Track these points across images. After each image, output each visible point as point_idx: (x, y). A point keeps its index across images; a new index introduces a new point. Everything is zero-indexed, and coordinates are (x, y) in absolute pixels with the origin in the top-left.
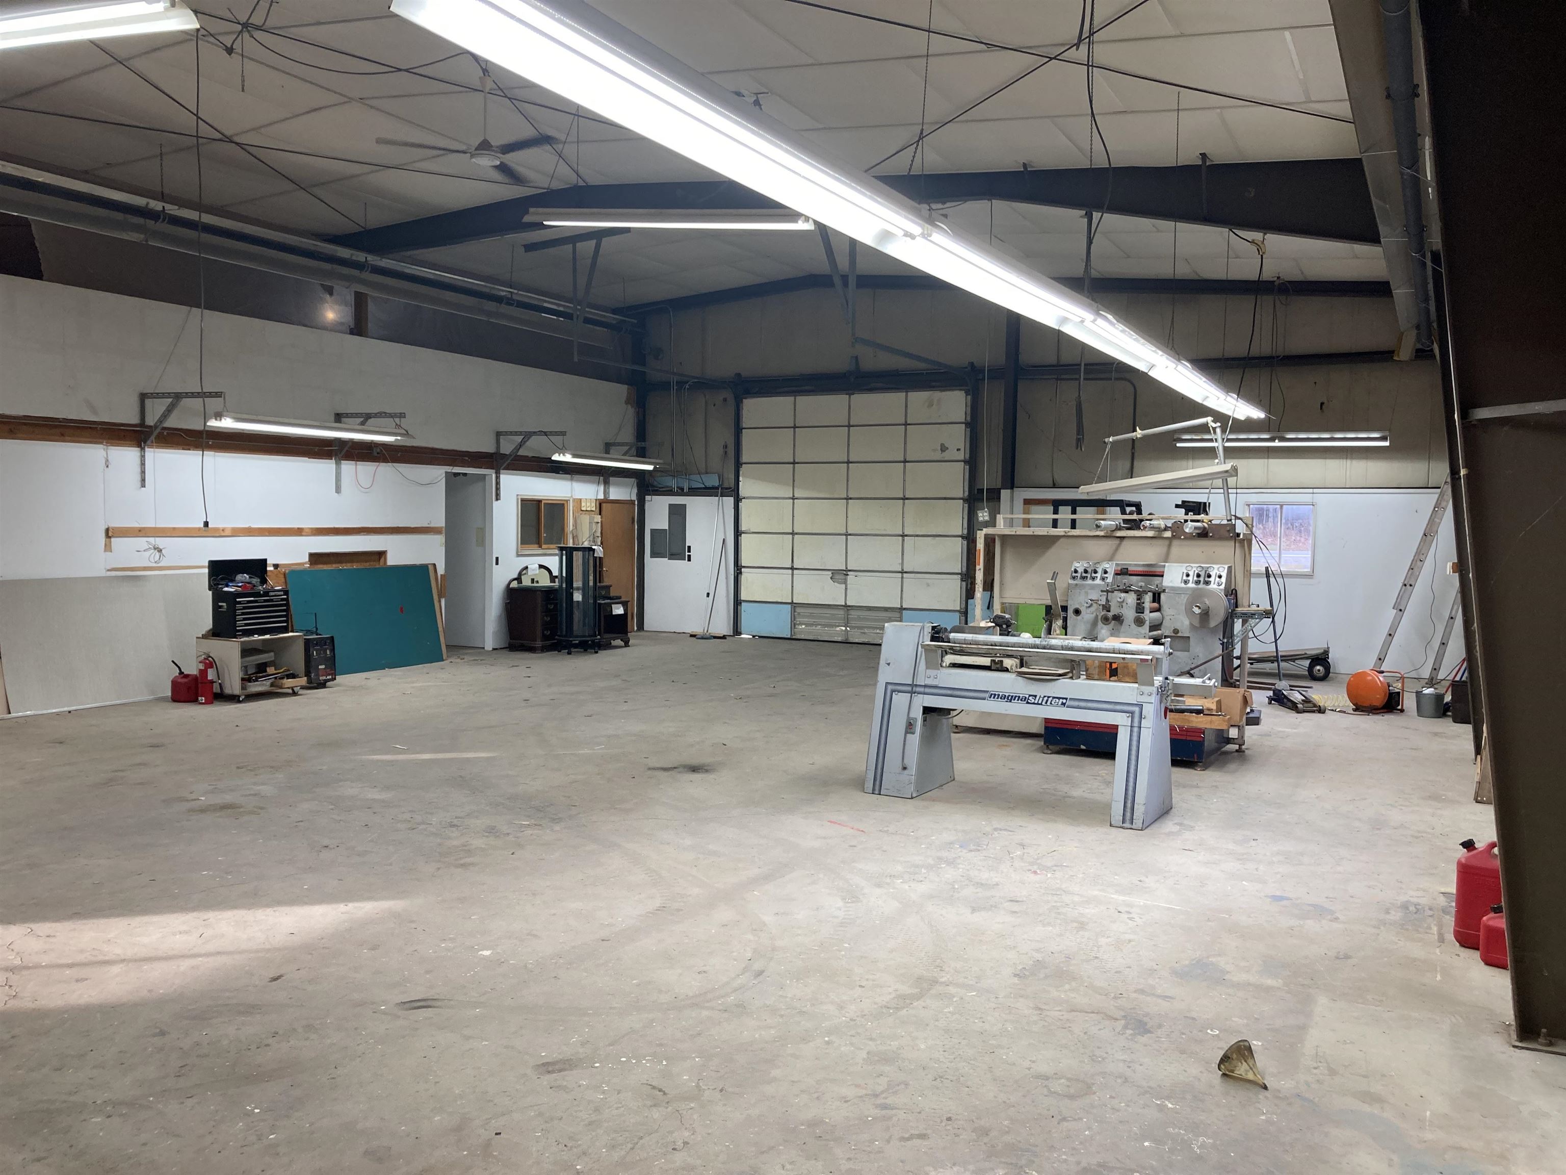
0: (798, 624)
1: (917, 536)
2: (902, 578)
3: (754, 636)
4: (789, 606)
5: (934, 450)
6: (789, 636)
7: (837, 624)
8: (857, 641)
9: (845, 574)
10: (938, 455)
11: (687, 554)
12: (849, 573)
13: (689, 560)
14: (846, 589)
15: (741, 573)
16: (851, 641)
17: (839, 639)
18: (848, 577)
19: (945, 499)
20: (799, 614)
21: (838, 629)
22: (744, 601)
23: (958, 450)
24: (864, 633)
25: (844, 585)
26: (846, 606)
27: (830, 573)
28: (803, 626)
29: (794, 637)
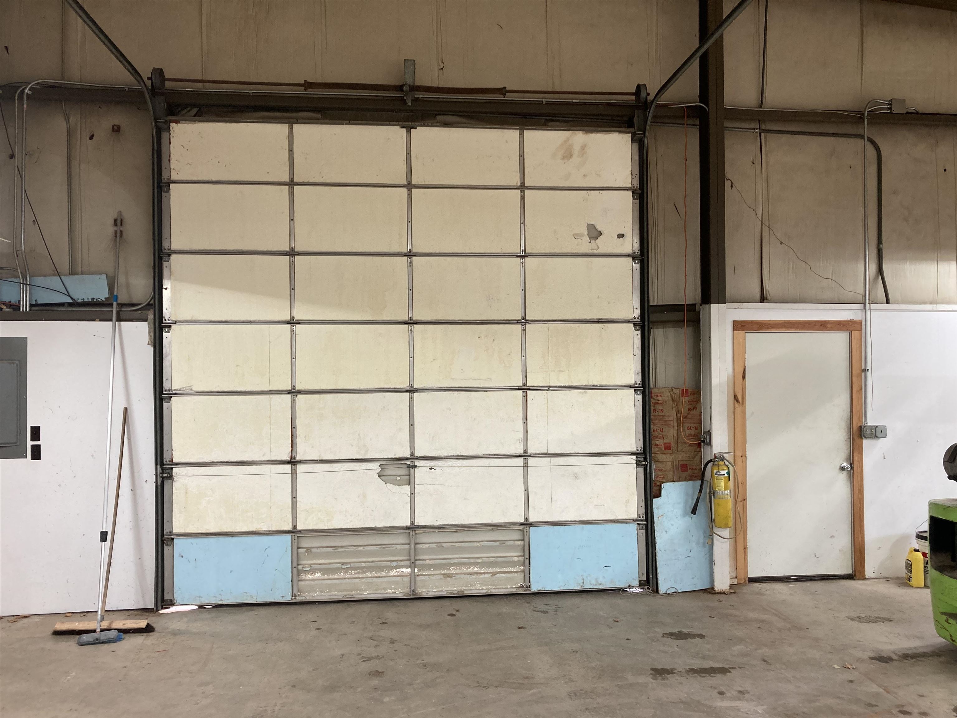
0: (306, 572)
1: (549, 388)
2: (526, 466)
3: (201, 607)
4: (288, 537)
5: (576, 236)
6: (288, 599)
7: (394, 564)
8: (433, 592)
9: (409, 466)
10: (585, 246)
11: (30, 443)
12: (417, 463)
13: (36, 454)
14: (413, 494)
15: (171, 477)
16: (425, 595)
17: (399, 593)
18: (416, 470)
19: (599, 321)
20: (309, 550)
21: (393, 573)
22: (178, 535)
23: (621, 236)
24: (449, 576)
25: (407, 488)
26: (413, 527)
27: (376, 465)
28: (317, 575)
29: (299, 599)
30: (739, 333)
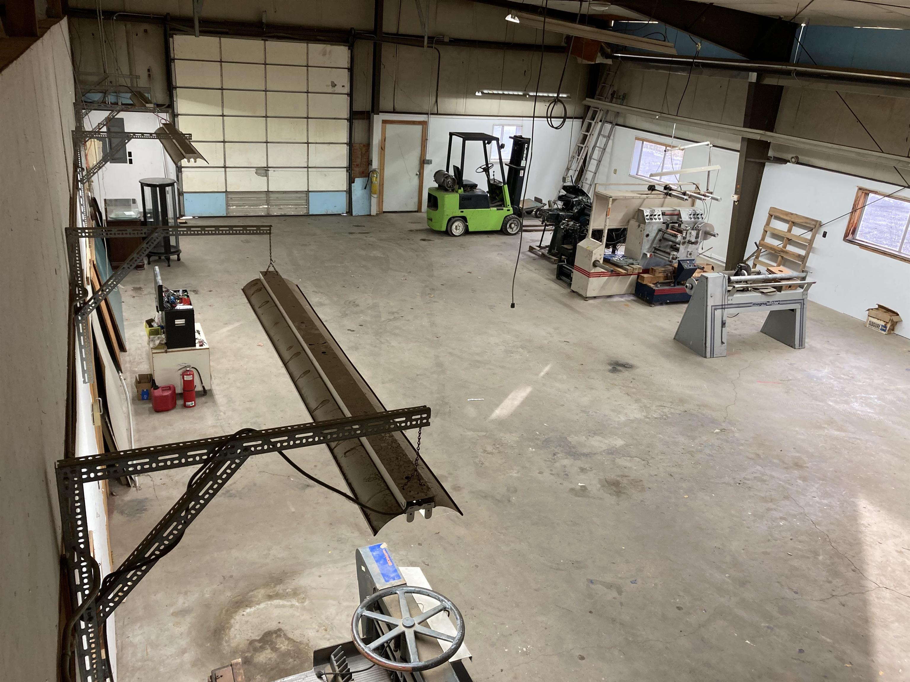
0: (230, 206)
1: (316, 143)
2: (308, 171)
3: (194, 217)
4: (224, 194)
5: (327, 86)
6: (225, 215)
7: (262, 204)
8: (275, 214)
9: (266, 170)
10: (330, 90)
11: (128, 158)
12: (269, 169)
13: (131, 162)
14: (268, 180)
15: (181, 172)
16: (273, 215)
17: (263, 214)
18: (269, 172)
19: (335, 119)
20: (231, 198)
21: (261, 207)
22: (185, 192)
23: (343, 86)
24: (281, 209)
25: (266, 178)
26: (268, 191)
27: (254, 169)
28: (234, 207)
29: (228, 215)
30: (384, 124)
